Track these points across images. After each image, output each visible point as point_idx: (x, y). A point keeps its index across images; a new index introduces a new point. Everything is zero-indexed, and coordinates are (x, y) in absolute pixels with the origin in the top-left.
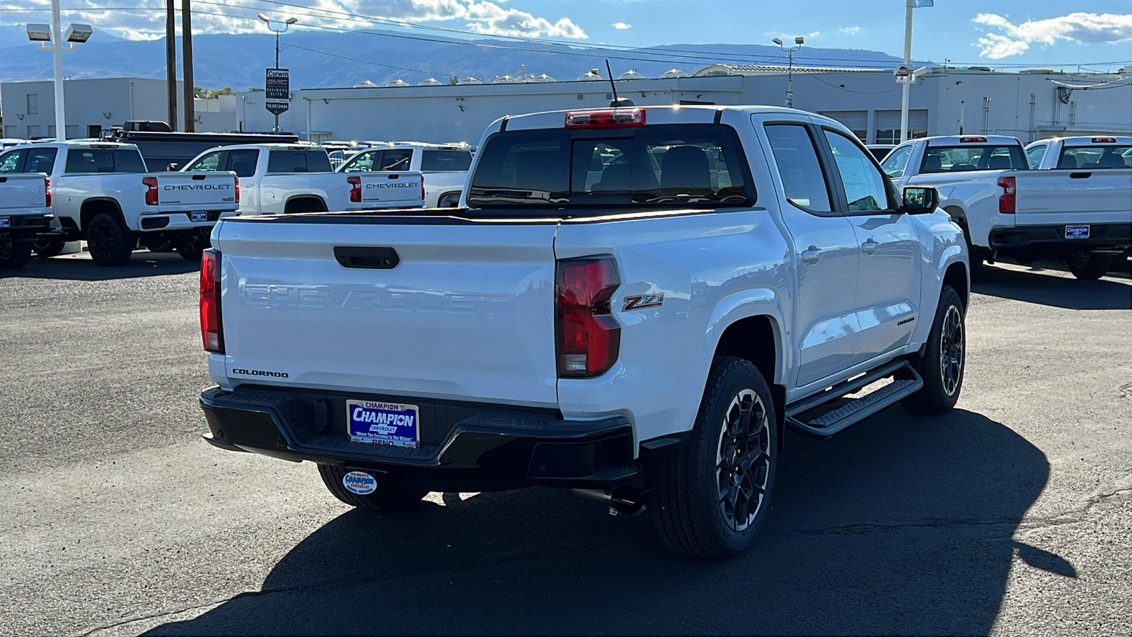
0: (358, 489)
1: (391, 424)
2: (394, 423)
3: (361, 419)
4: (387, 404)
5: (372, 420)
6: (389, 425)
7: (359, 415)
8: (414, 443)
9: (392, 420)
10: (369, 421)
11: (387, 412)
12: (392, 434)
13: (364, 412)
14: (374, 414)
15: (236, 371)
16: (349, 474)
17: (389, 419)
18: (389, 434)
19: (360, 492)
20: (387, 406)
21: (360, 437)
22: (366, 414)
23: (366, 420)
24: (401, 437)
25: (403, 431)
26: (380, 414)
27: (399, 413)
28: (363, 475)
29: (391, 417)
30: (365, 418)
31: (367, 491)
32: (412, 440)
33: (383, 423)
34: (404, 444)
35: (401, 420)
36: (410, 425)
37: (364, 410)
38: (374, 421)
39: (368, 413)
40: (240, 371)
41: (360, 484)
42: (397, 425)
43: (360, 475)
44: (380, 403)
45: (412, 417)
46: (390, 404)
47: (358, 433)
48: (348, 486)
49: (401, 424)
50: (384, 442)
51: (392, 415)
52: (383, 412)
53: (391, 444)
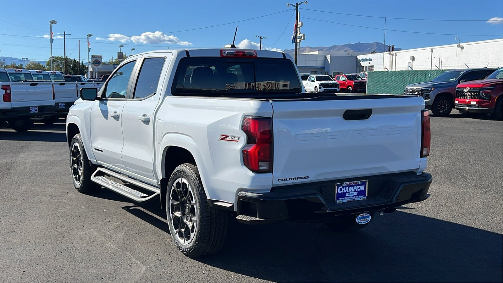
0: (362, 222)
1: (355, 191)
2: (357, 190)
3: (342, 192)
4: (354, 182)
5: (347, 191)
6: (354, 192)
7: (341, 190)
8: (365, 197)
9: (355, 189)
10: (346, 192)
11: (353, 186)
12: (355, 196)
13: (343, 188)
14: (347, 188)
15: (279, 180)
16: (359, 216)
17: (354, 189)
18: (354, 196)
19: (363, 223)
20: (353, 183)
21: (342, 200)
22: (344, 189)
23: (344, 192)
24: (359, 196)
25: (361, 193)
26: (350, 187)
27: (358, 185)
28: (365, 215)
29: (355, 188)
30: (343, 191)
31: (367, 222)
32: (364, 196)
33: (352, 191)
34: (361, 199)
35: (359, 188)
36: (363, 190)
37: (343, 187)
38: (348, 191)
39: (345, 188)
40: (282, 180)
41: (364, 219)
42: (358, 191)
43: (364, 215)
44: (351, 182)
45: (364, 186)
46: (356, 182)
47: (340, 199)
48: (358, 222)
49: (359, 190)
50: (352, 200)
51: (356, 187)
52: (351, 186)
53: (355, 200)
